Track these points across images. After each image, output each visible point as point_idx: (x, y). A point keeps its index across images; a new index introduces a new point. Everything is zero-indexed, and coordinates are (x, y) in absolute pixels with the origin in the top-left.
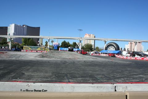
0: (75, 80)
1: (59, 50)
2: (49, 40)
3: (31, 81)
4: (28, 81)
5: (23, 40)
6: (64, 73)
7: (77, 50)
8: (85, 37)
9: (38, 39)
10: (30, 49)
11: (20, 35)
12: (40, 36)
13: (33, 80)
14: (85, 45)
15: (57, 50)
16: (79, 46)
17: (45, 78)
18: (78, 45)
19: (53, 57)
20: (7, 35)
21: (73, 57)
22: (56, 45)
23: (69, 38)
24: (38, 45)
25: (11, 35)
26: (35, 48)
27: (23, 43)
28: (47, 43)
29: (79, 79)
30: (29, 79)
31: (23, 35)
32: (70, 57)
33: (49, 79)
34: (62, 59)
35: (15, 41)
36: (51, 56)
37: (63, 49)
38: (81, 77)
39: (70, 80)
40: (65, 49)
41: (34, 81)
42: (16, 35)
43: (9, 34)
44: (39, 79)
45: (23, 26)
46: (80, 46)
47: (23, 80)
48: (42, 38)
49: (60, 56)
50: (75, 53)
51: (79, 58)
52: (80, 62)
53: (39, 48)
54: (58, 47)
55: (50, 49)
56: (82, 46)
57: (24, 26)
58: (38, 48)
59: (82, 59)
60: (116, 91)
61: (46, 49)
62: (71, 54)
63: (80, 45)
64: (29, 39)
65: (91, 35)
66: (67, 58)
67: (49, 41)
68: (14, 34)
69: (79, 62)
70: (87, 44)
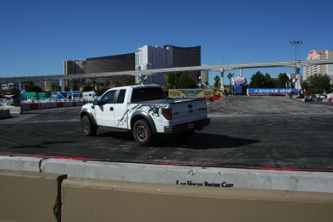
0: (291, 163)
1: (246, 94)
2: (222, 73)
3: (191, 163)
4: (185, 162)
5: (166, 77)
6: (262, 147)
7: (290, 91)
8: (309, 58)
9: (198, 73)
10: (182, 95)
11: (160, 68)
12: (203, 66)
13: (195, 161)
14: (310, 78)
15: (242, 94)
16: (294, 81)
17: (220, 157)
18: (291, 80)
19: (235, 111)
20: (134, 69)
21: (282, 109)
22: (238, 84)
23: (270, 64)
24: (200, 85)
25: (142, 69)
26: (192, 92)
27: (168, 84)
28: (217, 79)
29: (301, 159)
30: (187, 159)
31: (166, 67)
32: (273, 110)
33: (231, 160)
34: (254, 114)
35: (151, 80)
36: (230, 107)
37: (256, 91)
38: (306, 157)
39: (279, 163)
40: (261, 91)
41: (197, 163)
42: (153, 68)
43: (140, 67)
44: (208, 160)
45: (165, 47)
46: (298, 81)
47: (175, 161)
48: (207, 71)
49: (249, 107)
50: (286, 98)
51: (295, 112)
52: (299, 119)
53: (202, 93)
54: (243, 88)
55: (226, 93)
56: (301, 81)
57: (168, 48)
58: (199, 92)
59: (303, 113)
61: (218, 92)
62: (277, 103)
63: (296, 80)
64: (179, 73)
65: (327, 52)
66: (267, 110)
67: (222, 76)
68: (149, 67)
69: (297, 119)
70: (315, 75)
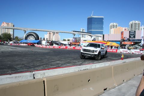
8: (2, 25)
60: (34, 78)
65: (10, 24)
70: (5, 33)
